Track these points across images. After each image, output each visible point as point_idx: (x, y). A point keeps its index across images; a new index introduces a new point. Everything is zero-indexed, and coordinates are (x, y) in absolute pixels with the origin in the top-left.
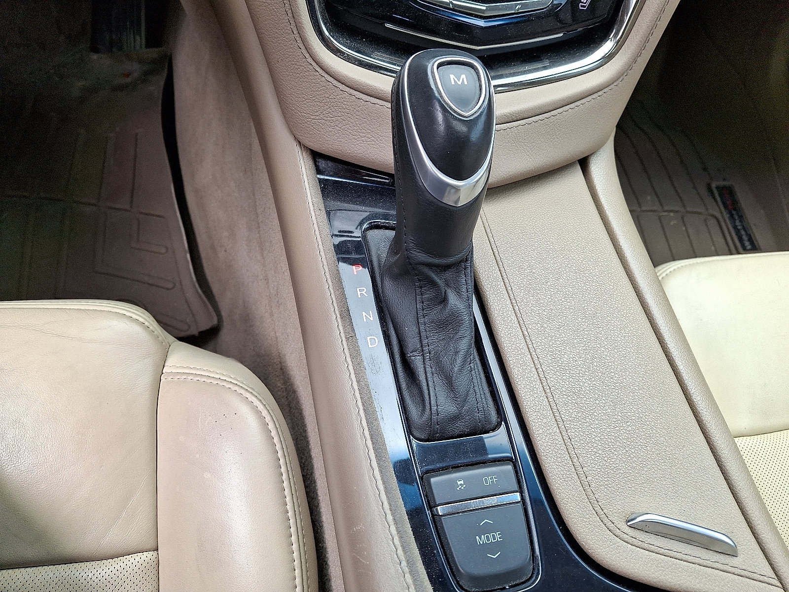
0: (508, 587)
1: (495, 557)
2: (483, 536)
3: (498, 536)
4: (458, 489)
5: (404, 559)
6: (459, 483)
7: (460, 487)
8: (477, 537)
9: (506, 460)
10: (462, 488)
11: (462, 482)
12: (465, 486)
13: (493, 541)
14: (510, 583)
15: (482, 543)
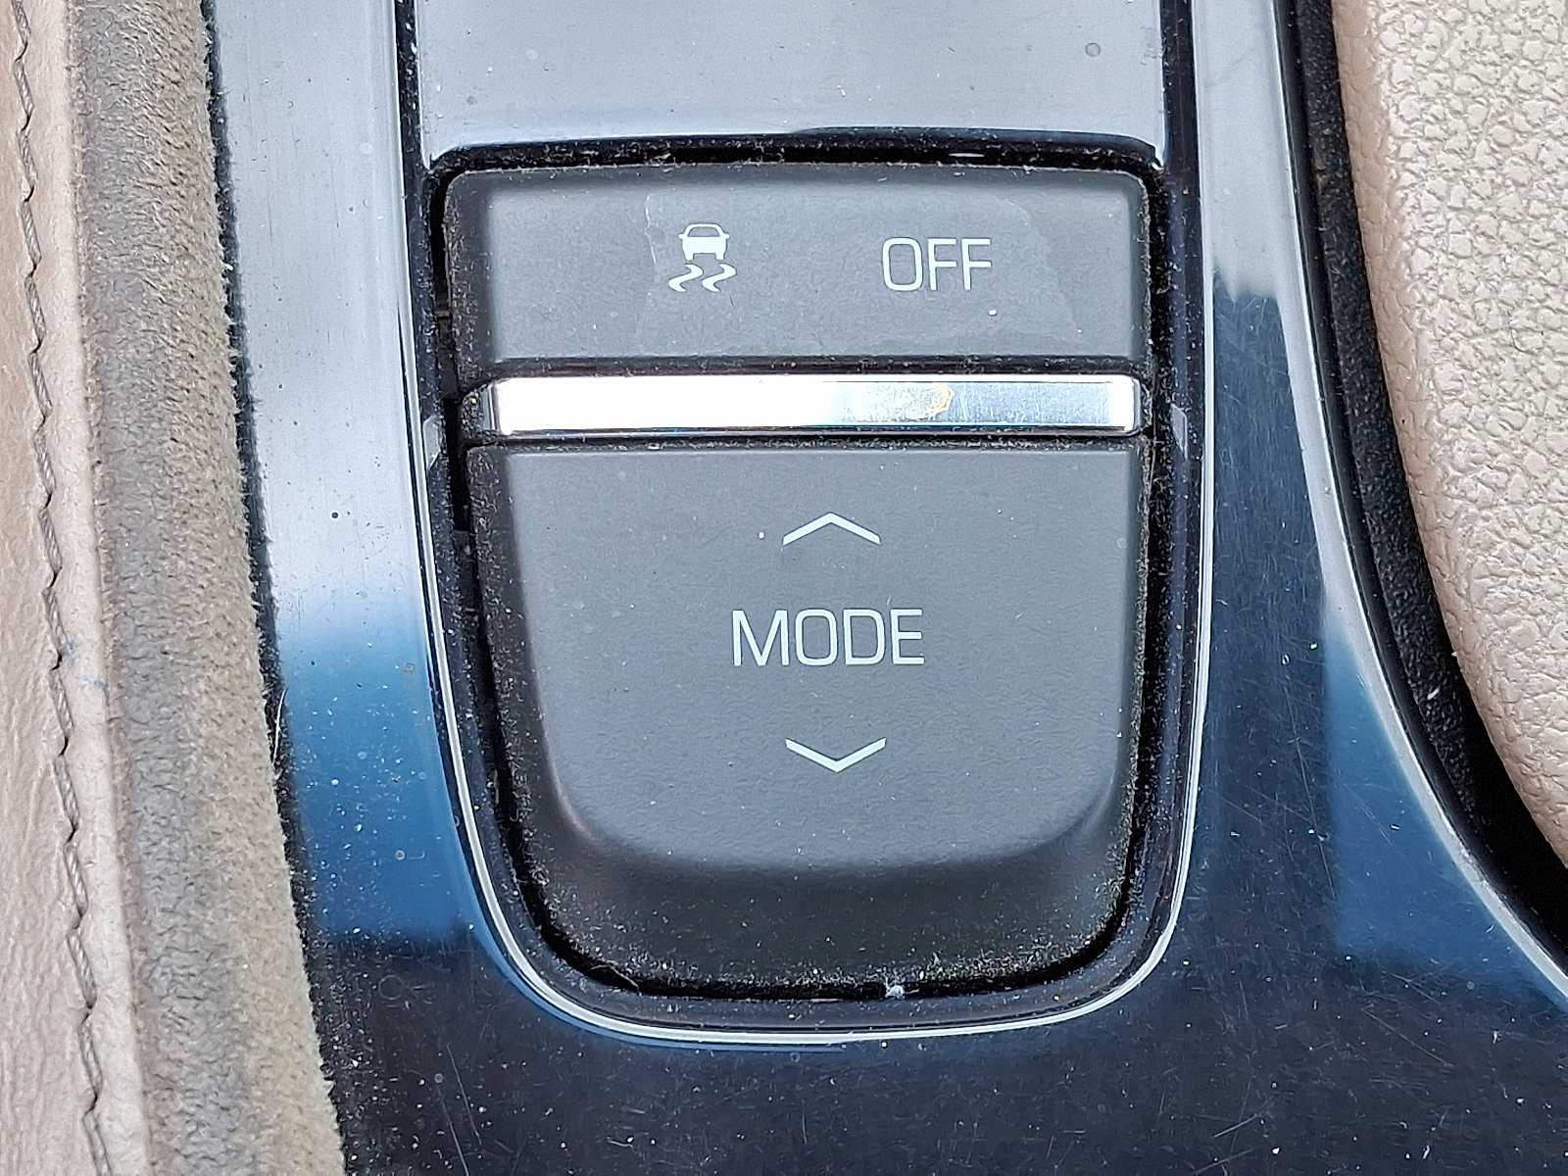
0: (898, 990)
1: (837, 766)
2: (781, 616)
3: (896, 636)
4: (675, 284)
5: (94, 635)
6: (692, 246)
7: (696, 272)
8: (739, 617)
9: (1107, 163)
10: (708, 283)
11: (716, 245)
12: (729, 272)
13: (850, 660)
14: (924, 961)
15: (762, 660)
